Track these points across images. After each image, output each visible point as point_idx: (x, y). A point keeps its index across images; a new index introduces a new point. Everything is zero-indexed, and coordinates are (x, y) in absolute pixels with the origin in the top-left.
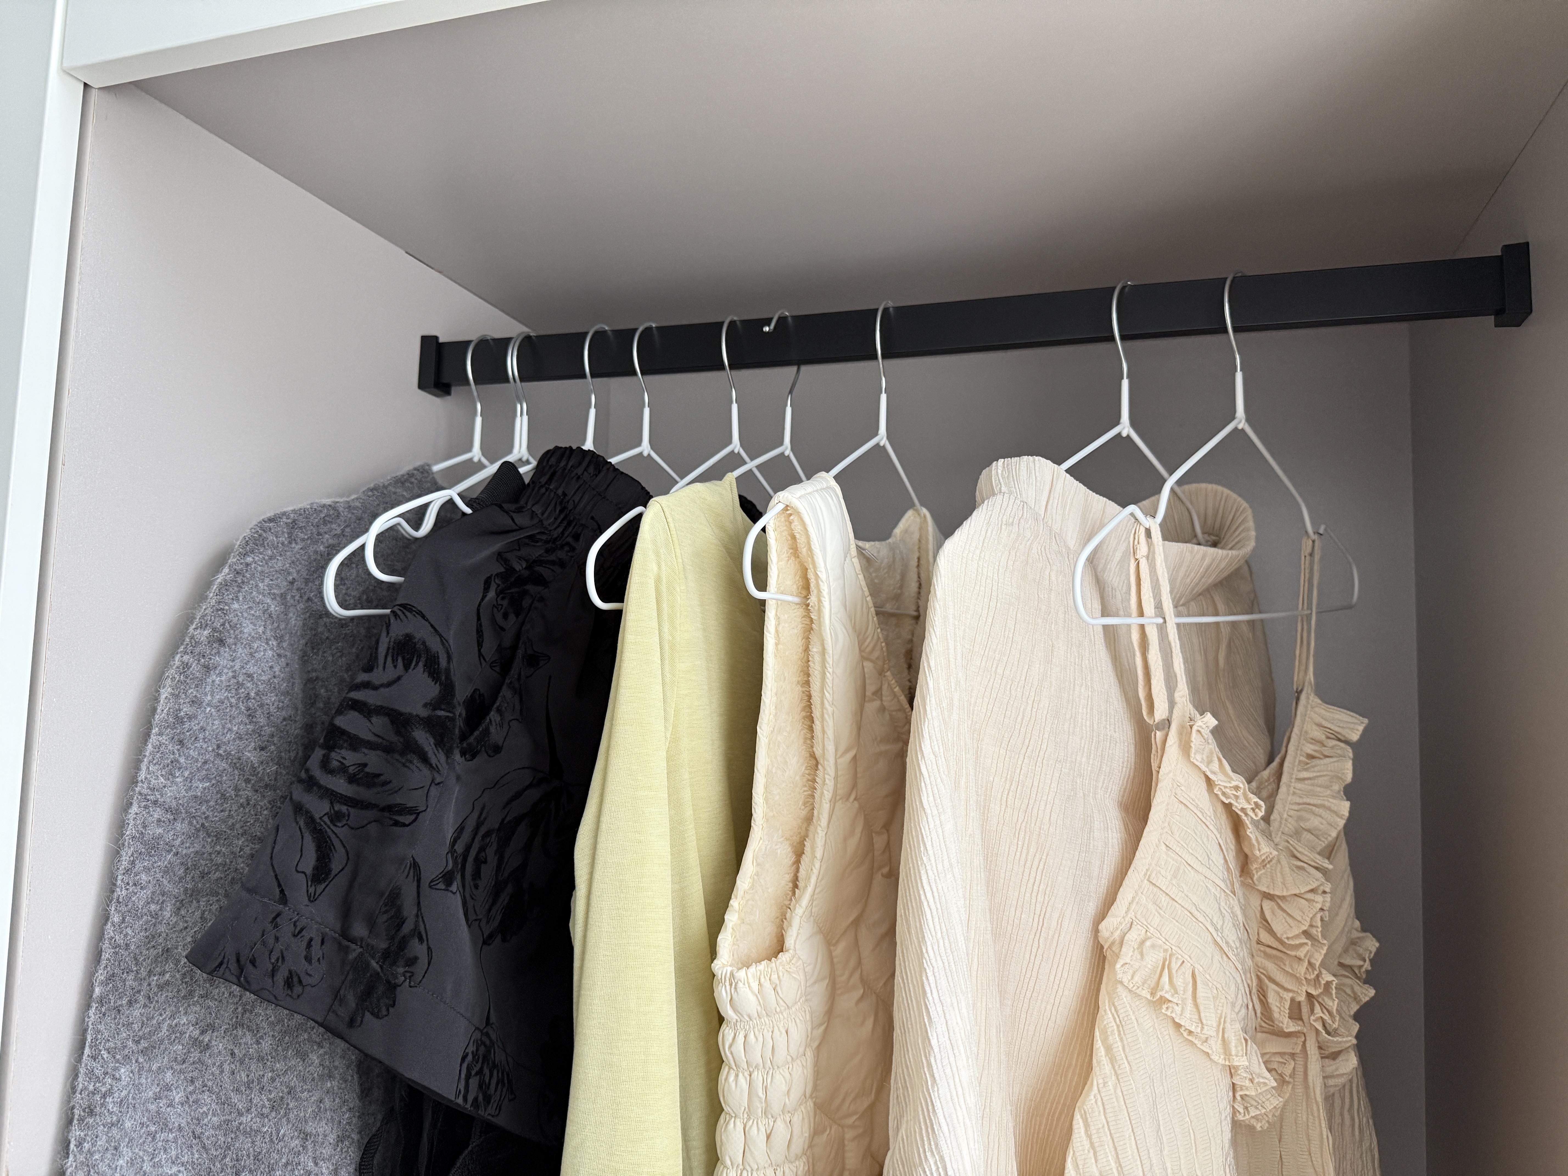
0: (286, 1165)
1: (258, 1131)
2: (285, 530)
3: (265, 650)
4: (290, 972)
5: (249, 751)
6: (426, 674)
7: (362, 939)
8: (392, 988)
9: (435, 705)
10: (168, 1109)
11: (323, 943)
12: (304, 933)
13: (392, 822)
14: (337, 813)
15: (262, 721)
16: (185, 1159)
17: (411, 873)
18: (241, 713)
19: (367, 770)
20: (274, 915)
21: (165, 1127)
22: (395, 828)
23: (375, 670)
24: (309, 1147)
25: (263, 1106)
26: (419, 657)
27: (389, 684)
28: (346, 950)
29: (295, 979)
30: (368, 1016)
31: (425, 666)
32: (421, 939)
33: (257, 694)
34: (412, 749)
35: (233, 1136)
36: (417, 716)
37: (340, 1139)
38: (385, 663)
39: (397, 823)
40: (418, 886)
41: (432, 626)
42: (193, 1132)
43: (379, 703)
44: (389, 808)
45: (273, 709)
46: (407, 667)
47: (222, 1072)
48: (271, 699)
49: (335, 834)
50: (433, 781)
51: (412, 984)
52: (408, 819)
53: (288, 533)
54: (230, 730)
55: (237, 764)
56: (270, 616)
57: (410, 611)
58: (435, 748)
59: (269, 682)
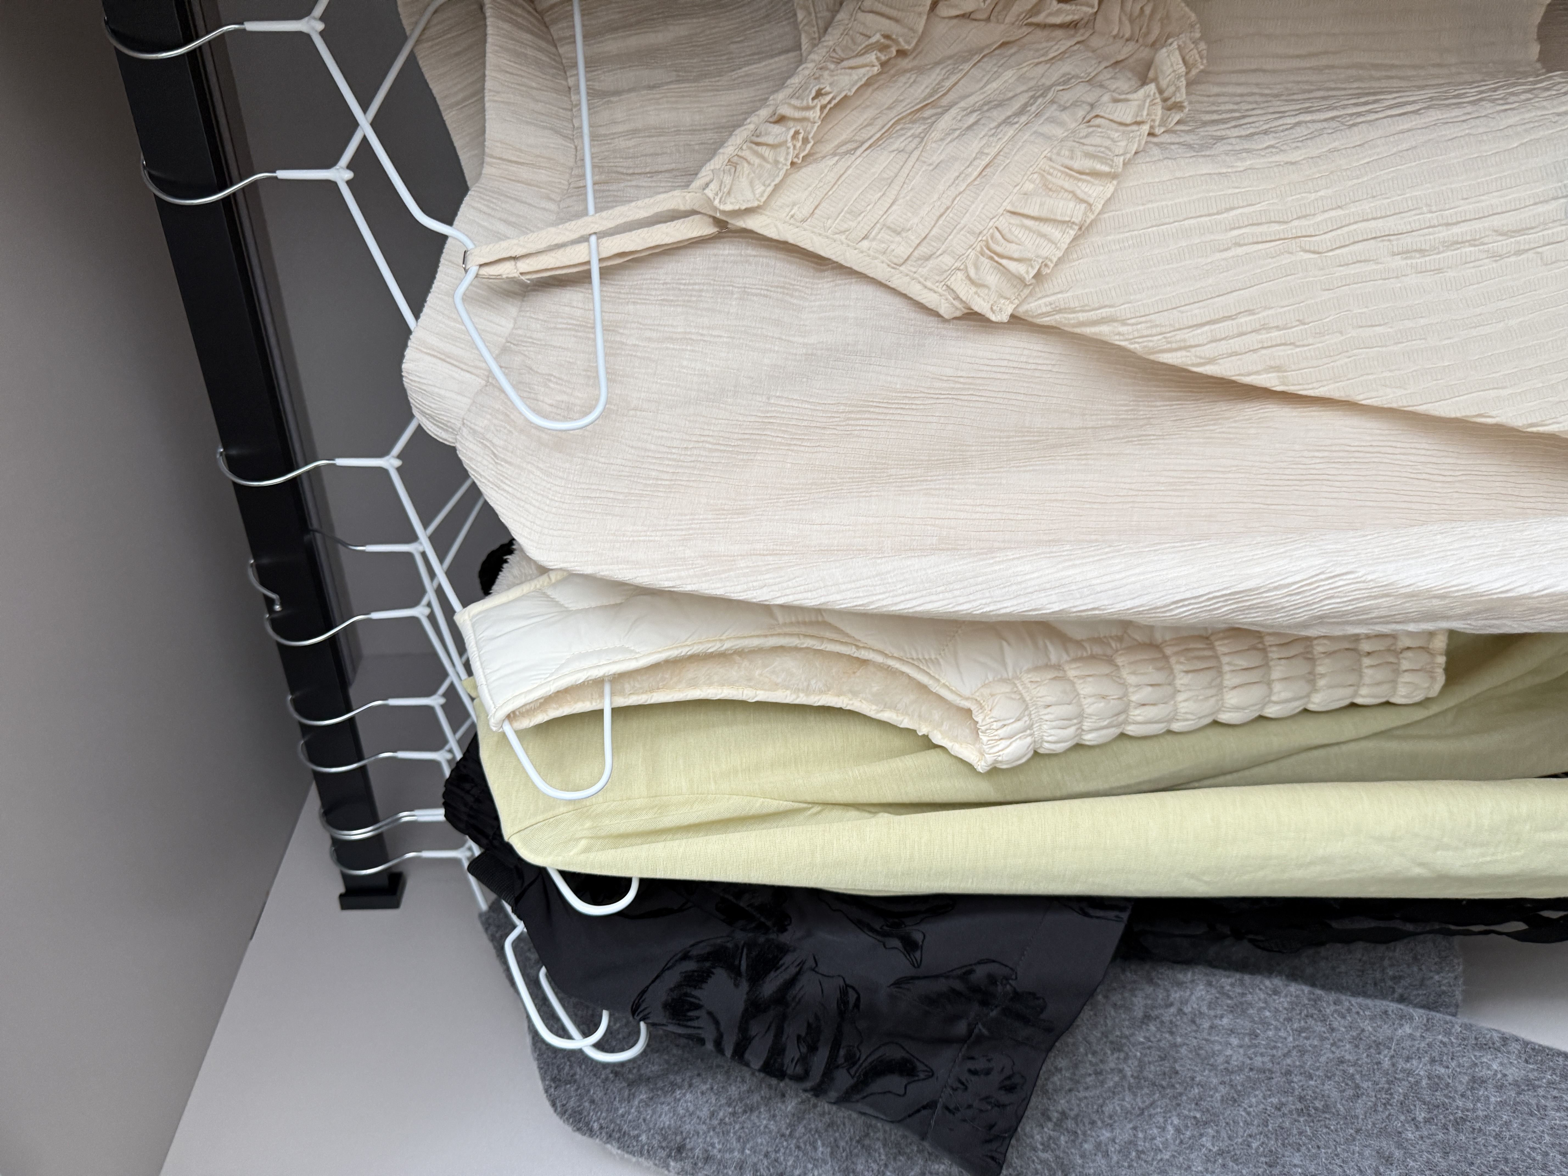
0: (1171, 1033)
1: (1140, 1061)
2: (563, 1089)
3: (686, 1102)
4: (1001, 1088)
5: (786, 1107)
6: (704, 986)
7: (969, 1025)
8: (1017, 996)
9: (735, 971)
10: (1117, 1141)
11: (972, 1058)
12: (964, 1080)
13: (856, 1010)
14: (846, 1060)
15: (756, 1098)
16: (1161, 1120)
17: (906, 986)
18: (749, 1118)
19: (803, 1034)
20: (947, 1113)
21: (1132, 1143)
22: (862, 1007)
23: (702, 1036)
24: (1156, 1013)
25: (1118, 1058)
26: (686, 994)
27: (717, 1023)
28: (980, 1039)
29: (1007, 1083)
30: (1043, 1016)
31: (695, 987)
32: (971, 972)
33: (730, 1106)
34: (781, 997)
35: (1142, 1081)
36: (747, 993)
37: (1151, 981)
38: (694, 1028)
39: (857, 1005)
40: (918, 978)
41: (653, 982)
42: (1138, 1116)
43: (736, 1030)
44: (842, 1014)
45: (745, 1088)
46: (698, 1007)
47: (1086, 1098)
48: (734, 1091)
49: (867, 1057)
50: (813, 970)
51: (1014, 977)
52: (852, 997)
53: (566, 1084)
54: (766, 1127)
55: (799, 1117)
56: (651, 1099)
57: (638, 1006)
58: (780, 970)
59: (718, 1094)
